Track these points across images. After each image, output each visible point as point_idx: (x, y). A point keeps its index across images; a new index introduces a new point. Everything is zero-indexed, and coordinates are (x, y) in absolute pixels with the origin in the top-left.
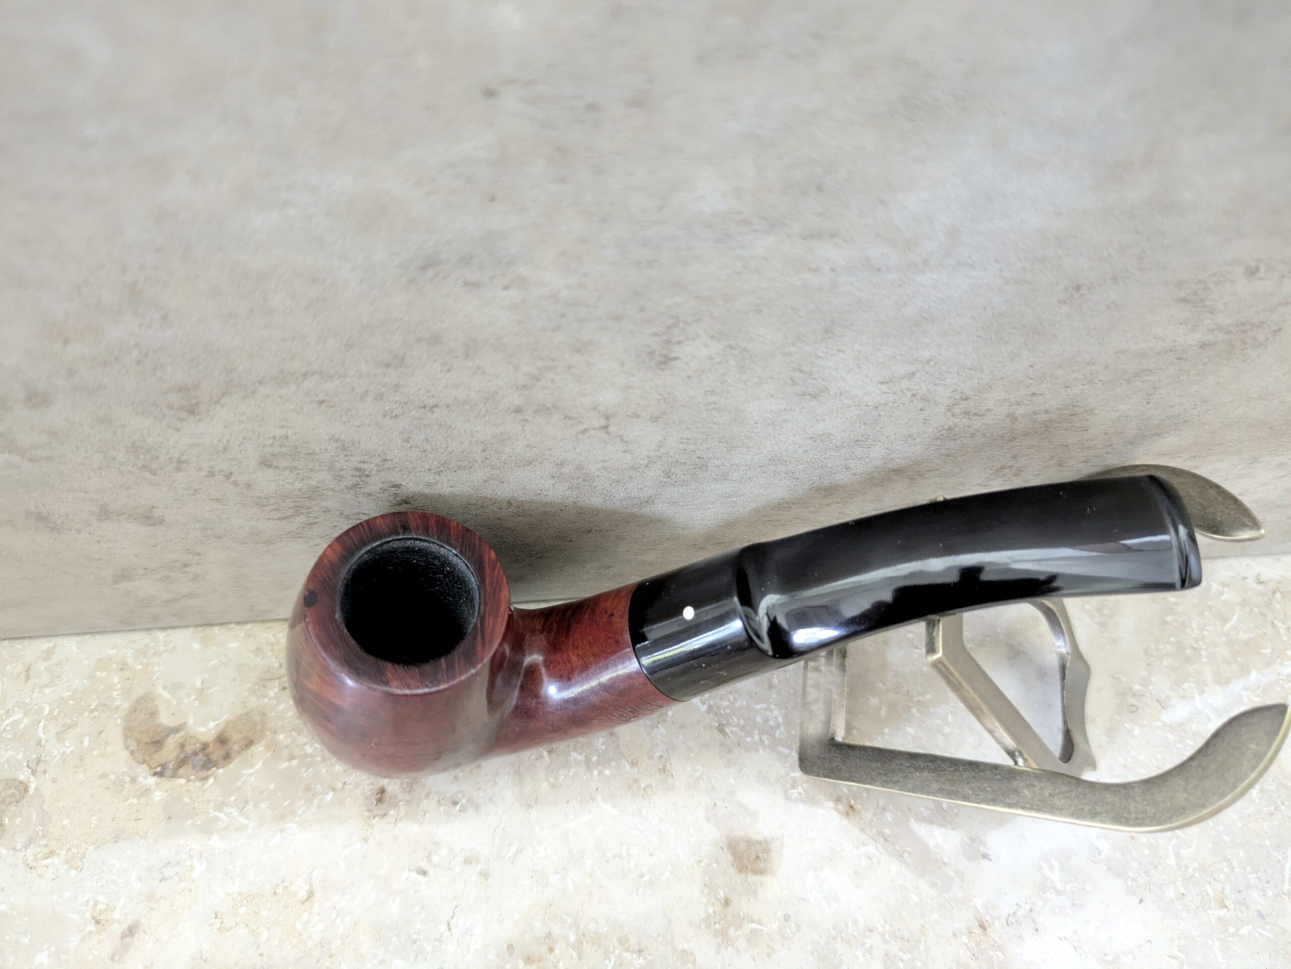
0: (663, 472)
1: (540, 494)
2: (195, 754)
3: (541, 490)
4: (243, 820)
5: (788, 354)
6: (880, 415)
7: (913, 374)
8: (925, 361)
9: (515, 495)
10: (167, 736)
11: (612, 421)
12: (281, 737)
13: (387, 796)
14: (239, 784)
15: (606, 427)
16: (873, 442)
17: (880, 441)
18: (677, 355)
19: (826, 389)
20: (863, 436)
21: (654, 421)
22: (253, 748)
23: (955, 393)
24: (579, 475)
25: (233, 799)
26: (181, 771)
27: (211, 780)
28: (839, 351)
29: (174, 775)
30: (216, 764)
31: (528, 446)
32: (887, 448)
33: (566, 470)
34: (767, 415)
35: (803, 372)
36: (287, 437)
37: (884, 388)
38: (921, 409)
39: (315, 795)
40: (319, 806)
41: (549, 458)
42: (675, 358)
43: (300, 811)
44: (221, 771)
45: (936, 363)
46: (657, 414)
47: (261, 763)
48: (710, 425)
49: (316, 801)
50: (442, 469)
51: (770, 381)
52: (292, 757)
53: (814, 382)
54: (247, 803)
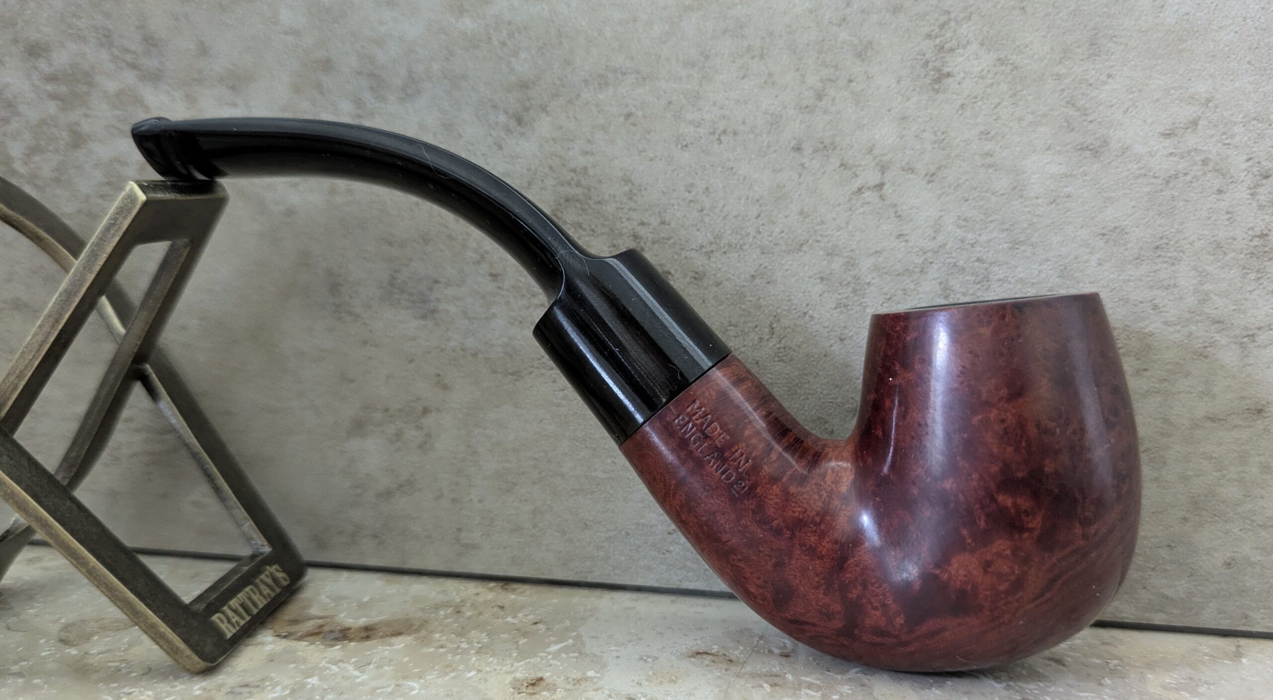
0: (941, 283)
1: (805, 314)
2: (332, 631)
3: (807, 305)
4: (357, 673)
5: (1059, 77)
6: (1173, 198)
7: (1195, 123)
8: (1203, 100)
9: (779, 311)
10: (309, 619)
11: (889, 176)
12: (437, 635)
13: (543, 684)
14: (368, 653)
15: (880, 186)
16: (1175, 254)
17: (1183, 252)
18: (948, 70)
19: (1105, 143)
20: (1161, 238)
21: (929, 182)
22: (400, 638)
23: (1250, 163)
24: (849, 279)
25: (353, 660)
26: (308, 638)
27: (337, 647)
28: (1109, 76)
29: (301, 638)
30: (351, 640)
31: (801, 213)
32: (1195, 269)
33: (837, 265)
34: (1048, 183)
35: (1078, 110)
36: (585, 169)
37: (1167, 142)
38: (1220, 191)
39: (453, 671)
40: (454, 678)
41: (819, 238)
42: (949, 75)
43: (428, 677)
44: (353, 644)
45: (1216, 107)
46: (932, 169)
47: (402, 645)
48: (988, 195)
49: (453, 674)
50: (713, 247)
51: (1044, 121)
52: (442, 647)
53: (1091, 127)
54: (369, 664)
